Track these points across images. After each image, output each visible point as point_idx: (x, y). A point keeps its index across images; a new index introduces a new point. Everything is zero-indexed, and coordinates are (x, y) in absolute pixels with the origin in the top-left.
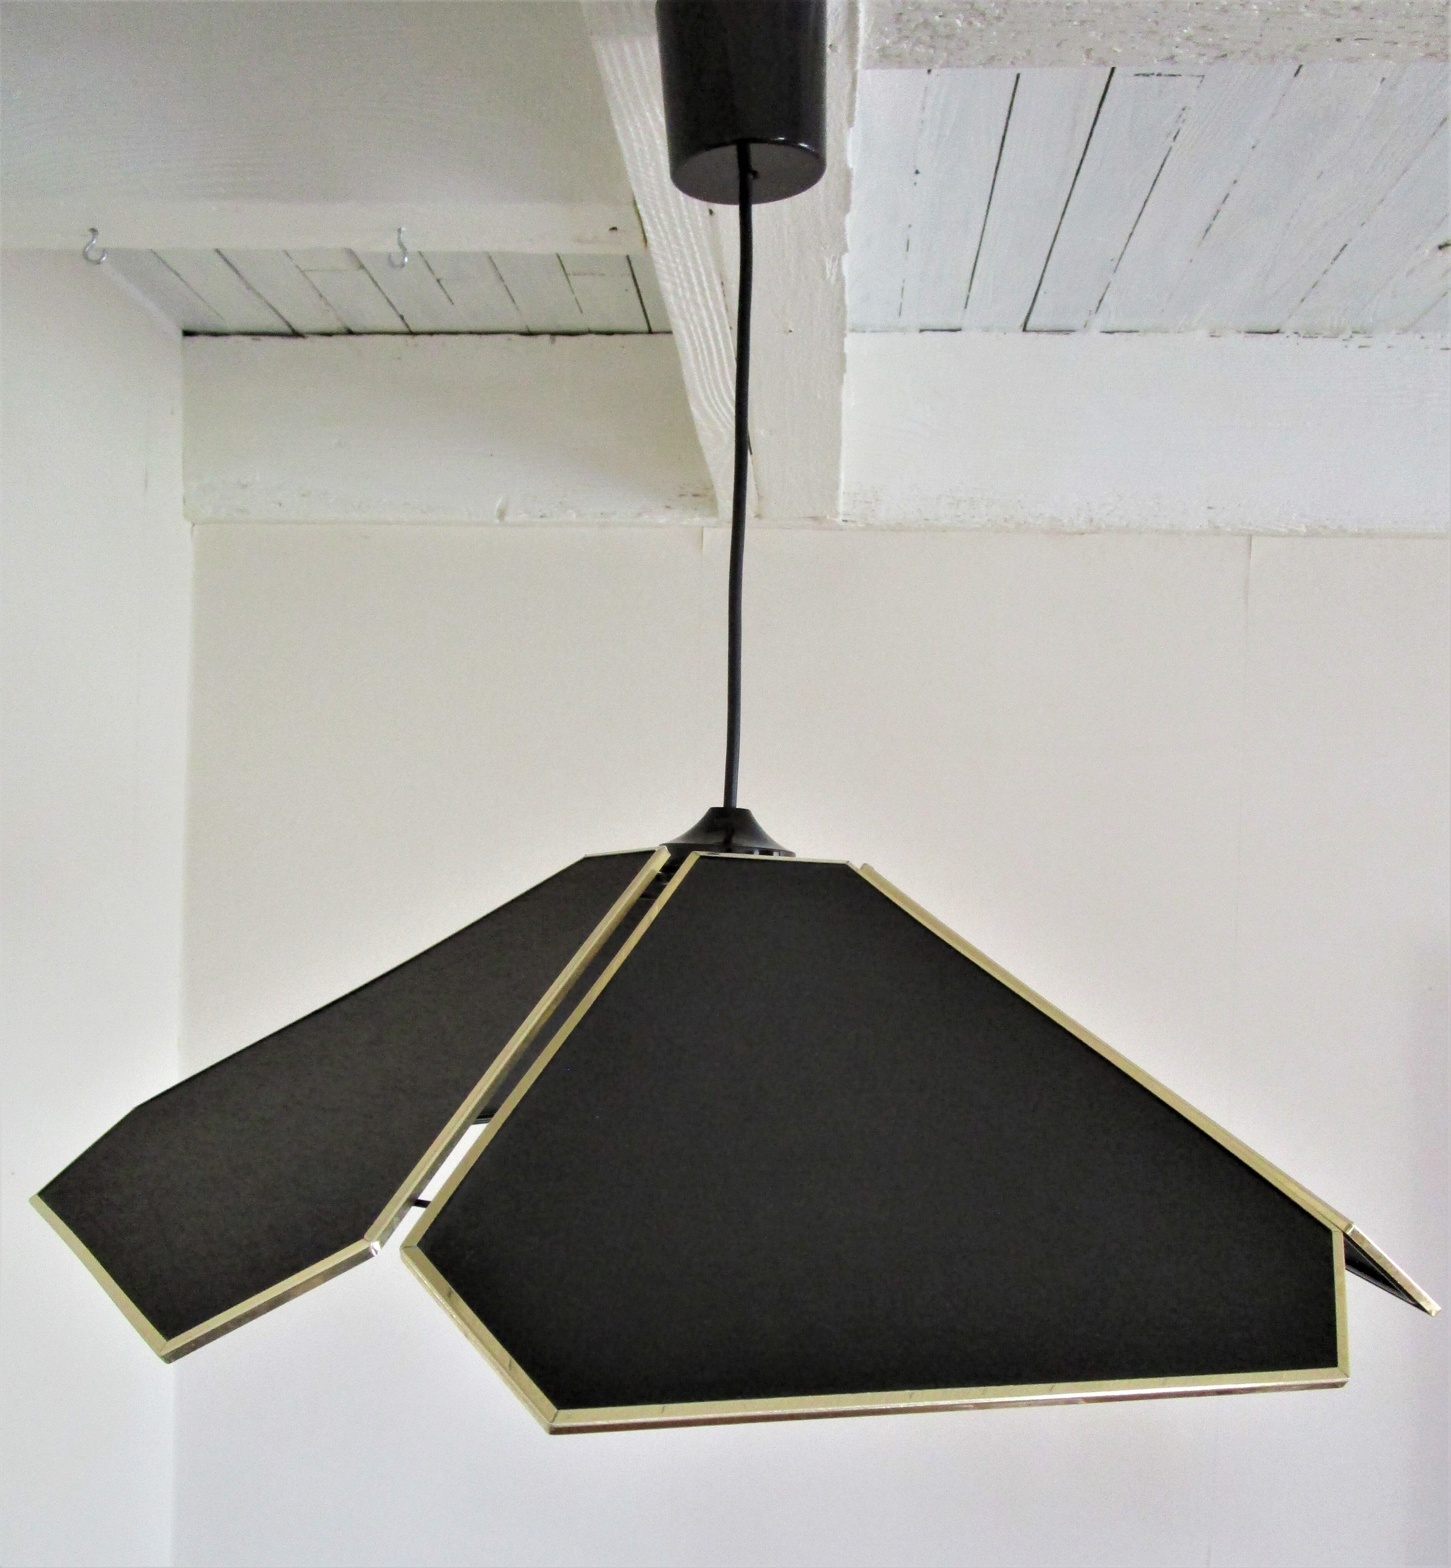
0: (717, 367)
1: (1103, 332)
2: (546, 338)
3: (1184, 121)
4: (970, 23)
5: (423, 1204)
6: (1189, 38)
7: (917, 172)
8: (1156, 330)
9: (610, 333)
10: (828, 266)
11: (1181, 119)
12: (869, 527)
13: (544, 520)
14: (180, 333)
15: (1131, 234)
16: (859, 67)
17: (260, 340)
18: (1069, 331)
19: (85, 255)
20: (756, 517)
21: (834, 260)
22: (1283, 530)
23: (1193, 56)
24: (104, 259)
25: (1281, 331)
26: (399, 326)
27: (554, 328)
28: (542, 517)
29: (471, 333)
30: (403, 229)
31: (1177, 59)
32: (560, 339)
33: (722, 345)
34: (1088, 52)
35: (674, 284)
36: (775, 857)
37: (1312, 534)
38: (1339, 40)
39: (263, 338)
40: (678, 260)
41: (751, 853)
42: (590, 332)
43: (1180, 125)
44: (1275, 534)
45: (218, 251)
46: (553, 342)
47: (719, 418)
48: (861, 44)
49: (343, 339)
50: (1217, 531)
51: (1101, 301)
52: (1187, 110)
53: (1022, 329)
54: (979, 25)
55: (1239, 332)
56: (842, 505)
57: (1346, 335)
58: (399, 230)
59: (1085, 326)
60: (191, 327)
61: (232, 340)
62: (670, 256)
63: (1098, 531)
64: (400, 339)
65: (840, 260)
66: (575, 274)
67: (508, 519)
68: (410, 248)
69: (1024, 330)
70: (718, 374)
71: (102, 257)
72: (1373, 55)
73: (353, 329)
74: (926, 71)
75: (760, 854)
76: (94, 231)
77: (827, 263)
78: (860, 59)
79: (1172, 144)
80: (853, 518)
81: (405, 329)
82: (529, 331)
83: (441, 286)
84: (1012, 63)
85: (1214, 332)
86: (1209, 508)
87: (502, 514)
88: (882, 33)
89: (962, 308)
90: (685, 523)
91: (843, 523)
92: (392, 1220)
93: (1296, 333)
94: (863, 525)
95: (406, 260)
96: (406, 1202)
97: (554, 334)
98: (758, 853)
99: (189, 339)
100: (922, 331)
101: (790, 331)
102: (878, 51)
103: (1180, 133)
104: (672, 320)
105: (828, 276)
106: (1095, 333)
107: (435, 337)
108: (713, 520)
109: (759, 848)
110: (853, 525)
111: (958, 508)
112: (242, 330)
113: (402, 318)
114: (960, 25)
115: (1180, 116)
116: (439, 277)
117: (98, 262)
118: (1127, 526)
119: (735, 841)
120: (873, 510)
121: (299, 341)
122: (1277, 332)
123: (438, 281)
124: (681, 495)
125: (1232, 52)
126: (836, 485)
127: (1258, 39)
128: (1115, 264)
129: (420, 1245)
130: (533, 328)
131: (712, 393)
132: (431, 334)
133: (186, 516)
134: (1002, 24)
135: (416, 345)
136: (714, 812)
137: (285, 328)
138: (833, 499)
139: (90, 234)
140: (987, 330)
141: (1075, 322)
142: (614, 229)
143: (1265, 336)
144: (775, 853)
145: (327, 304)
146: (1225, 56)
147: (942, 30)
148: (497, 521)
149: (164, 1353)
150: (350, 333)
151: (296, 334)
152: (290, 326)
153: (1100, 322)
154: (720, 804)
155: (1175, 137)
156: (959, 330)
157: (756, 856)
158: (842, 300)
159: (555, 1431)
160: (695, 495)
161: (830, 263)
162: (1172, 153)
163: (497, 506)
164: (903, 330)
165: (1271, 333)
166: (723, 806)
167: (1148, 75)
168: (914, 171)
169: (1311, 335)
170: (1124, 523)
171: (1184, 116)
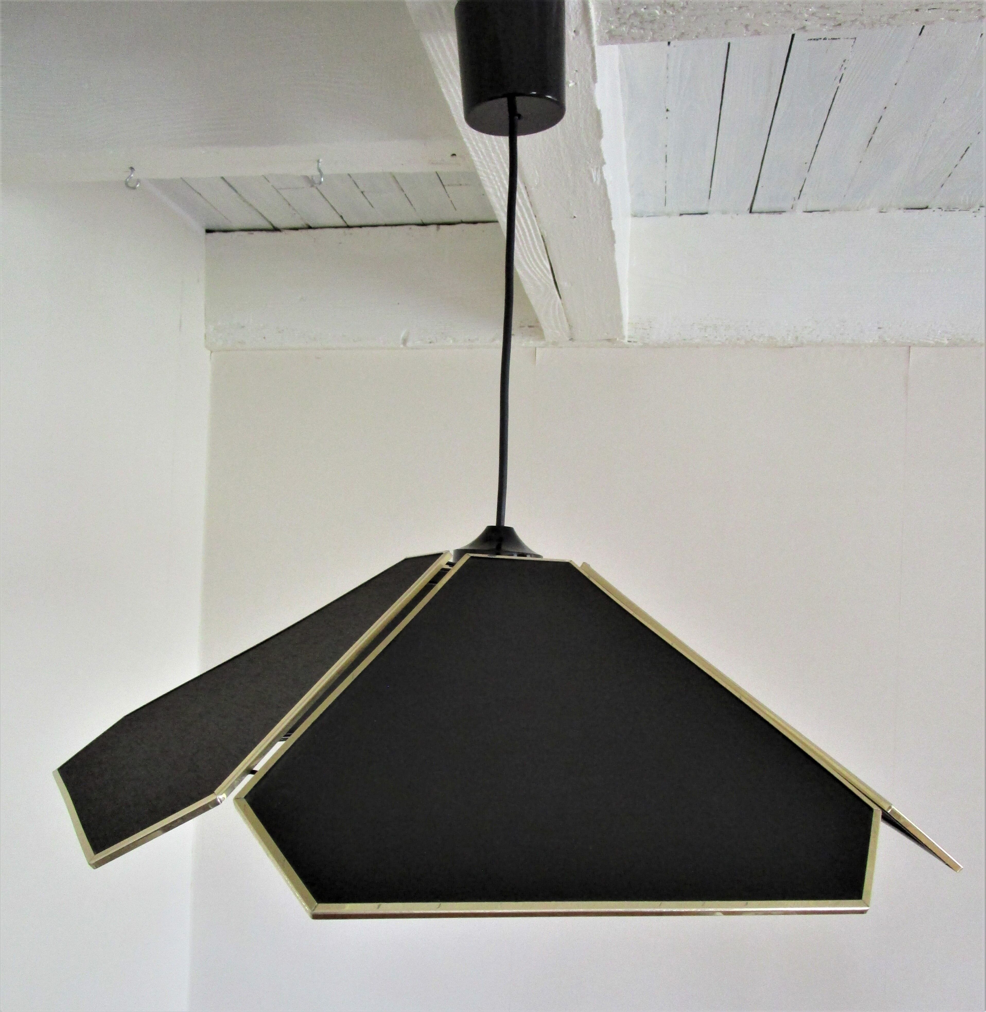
0: (530, 242)
1: (805, 212)
2: (434, 228)
3: (845, 68)
4: (665, 12)
5: (253, 772)
6: (813, 14)
7: (667, 110)
8: (841, 209)
9: (475, 223)
10: (594, 174)
11: (843, 68)
12: (645, 345)
13: (432, 344)
14: (204, 231)
15: (817, 146)
16: (595, 43)
17: (253, 234)
18: (781, 212)
19: (126, 184)
20: (570, 340)
21: (597, 169)
22: (932, 342)
23: (818, 25)
24: (138, 186)
25: (929, 207)
26: (340, 222)
27: (439, 221)
28: (430, 343)
29: (386, 225)
30: (321, 160)
31: (807, 28)
32: (442, 227)
33: (531, 227)
34: (746, 26)
35: (494, 188)
36: (528, 558)
37: (953, 344)
38: (917, 10)
39: (256, 233)
40: (494, 174)
41: (512, 555)
42: (462, 222)
43: (843, 71)
44: (926, 345)
45: (222, 178)
46: (438, 229)
47: (536, 275)
48: (595, 29)
49: (304, 232)
50: (885, 343)
51: (801, 191)
52: (846, 61)
53: (749, 211)
54: (671, 13)
55: (900, 209)
56: (627, 331)
57: (974, 209)
58: (318, 161)
59: (792, 208)
60: (211, 228)
61: (236, 234)
62: (489, 171)
63: (802, 345)
64: (340, 231)
65: (601, 169)
66: (449, 185)
67: (409, 344)
68: (325, 171)
69: (751, 212)
70: (531, 246)
71: (137, 184)
72: (943, 19)
73: (311, 225)
74: (667, 43)
75: (518, 556)
76: (132, 168)
77: (592, 171)
78: (595, 38)
79: (839, 85)
80: (635, 340)
81: (345, 225)
82: (423, 222)
83: (364, 195)
84: (697, 37)
85: (882, 209)
86: (879, 328)
87: (405, 341)
88: (608, 21)
89: (707, 199)
90: (523, 345)
91: (628, 343)
92: (234, 782)
93: (940, 208)
94: (642, 344)
95: (322, 179)
96: (244, 771)
97: (439, 224)
98: (516, 555)
99: (210, 235)
100: (681, 215)
101: (575, 217)
102: (607, 33)
103: (844, 77)
104: (496, 212)
105: (595, 180)
106: (799, 213)
107: (364, 229)
108: (542, 343)
109: (517, 552)
110: (634, 344)
111: (705, 331)
112: (242, 228)
113: (341, 217)
114: (659, 14)
115: (842, 65)
116: (362, 190)
117: (134, 188)
118: (822, 341)
119: (504, 548)
120: (648, 334)
121: (278, 234)
122: (927, 208)
123: (362, 192)
124: (521, 327)
125: (845, 22)
126: (620, 318)
127: (861, 12)
128: (808, 165)
129: (246, 797)
130: (425, 221)
131: (529, 259)
132: (361, 227)
133: (207, 347)
134: (686, 11)
135: (351, 234)
136: (490, 529)
137: (270, 227)
138: (621, 327)
139: (130, 171)
140: (724, 212)
141: (786, 205)
142: (454, 155)
143: (918, 211)
144: (528, 556)
145: (294, 209)
146: (840, 25)
147: (646, 17)
148: (402, 346)
149: (93, 862)
150: (310, 228)
151: (276, 229)
152: (272, 225)
153: (801, 205)
154: (494, 524)
155: (840, 80)
156: (707, 213)
157: (515, 557)
158: (606, 195)
159: (316, 917)
160: (530, 327)
161: (595, 172)
162: (839, 90)
163: (402, 336)
164: (669, 215)
165: (922, 209)
166: (495, 525)
167: (817, 40)
168: (665, 110)
169: (950, 209)
170: (820, 340)
171: (845, 66)
